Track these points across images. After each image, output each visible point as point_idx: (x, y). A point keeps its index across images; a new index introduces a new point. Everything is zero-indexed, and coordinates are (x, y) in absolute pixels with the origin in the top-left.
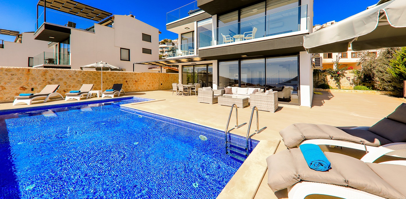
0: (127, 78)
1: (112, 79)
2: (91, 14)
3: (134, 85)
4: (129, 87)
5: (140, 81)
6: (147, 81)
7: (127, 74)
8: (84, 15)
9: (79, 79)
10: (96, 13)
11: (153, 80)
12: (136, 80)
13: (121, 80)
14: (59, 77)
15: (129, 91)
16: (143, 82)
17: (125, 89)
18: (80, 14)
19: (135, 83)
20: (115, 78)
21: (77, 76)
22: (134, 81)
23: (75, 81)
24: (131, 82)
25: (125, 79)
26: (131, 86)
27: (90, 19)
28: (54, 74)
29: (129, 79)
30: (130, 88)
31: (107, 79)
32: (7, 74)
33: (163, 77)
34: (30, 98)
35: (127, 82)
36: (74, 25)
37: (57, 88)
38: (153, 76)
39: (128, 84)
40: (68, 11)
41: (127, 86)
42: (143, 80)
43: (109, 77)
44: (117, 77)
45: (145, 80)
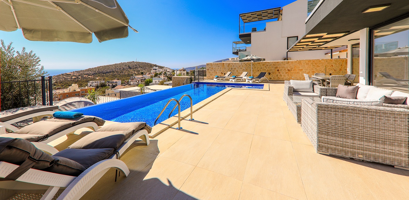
0: (279, 67)
1: (265, 68)
2: (269, 15)
3: (286, 74)
4: (281, 75)
5: (294, 70)
6: (303, 70)
7: (279, 63)
8: (266, 18)
9: (244, 69)
10: (271, 12)
11: (314, 69)
12: (289, 69)
13: (273, 69)
14: (234, 67)
15: (281, 79)
16: (298, 71)
17: (277, 77)
18: (264, 18)
19: (287, 71)
20: (267, 67)
21: (243, 66)
22: (287, 69)
23: (241, 70)
24: (283, 71)
25: (276, 68)
26: (283, 75)
27: (273, 18)
28: (232, 65)
29: (281, 68)
30: (282, 77)
31: (261, 68)
32: (217, 66)
33: (334, 65)
34: (217, 78)
35: (278, 70)
36: (254, 30)
37: (230, 74)
38: (314, 64)
39: (279, 73)
40: (256, 19)
41: (279, 74)
42: (298, 69)
43: (262, 66)
44: (269, 66)
45: (301, 68)
